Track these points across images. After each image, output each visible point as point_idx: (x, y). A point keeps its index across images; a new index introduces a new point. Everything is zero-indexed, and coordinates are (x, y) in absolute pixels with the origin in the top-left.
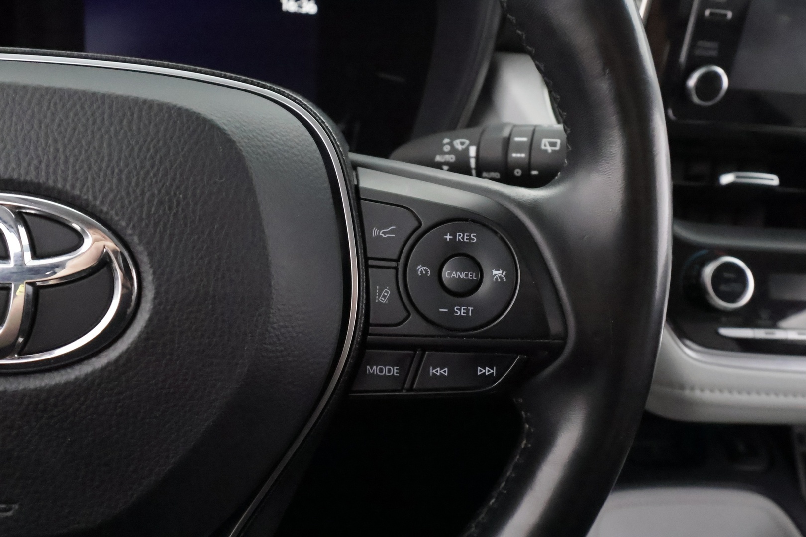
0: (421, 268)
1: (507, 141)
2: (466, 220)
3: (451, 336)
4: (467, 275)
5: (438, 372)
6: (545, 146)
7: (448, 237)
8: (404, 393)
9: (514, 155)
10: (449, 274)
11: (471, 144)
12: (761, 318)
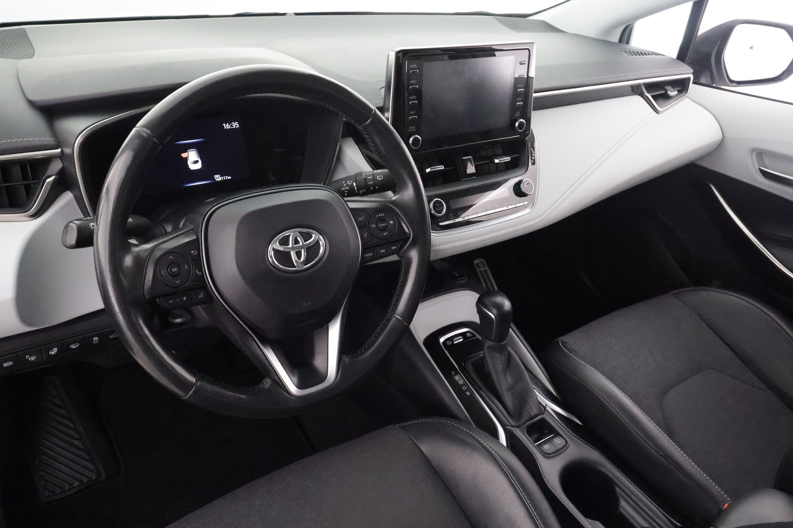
0: (373, 225)
1: (366, 179)
3: (384, 241)
4: (384, 225)
5: (382, 251)
6: (378, 178)
7: (377, 216)
8: (374, 259)
10: (380, 226)
11: (353, 182)
12: (450, 217)
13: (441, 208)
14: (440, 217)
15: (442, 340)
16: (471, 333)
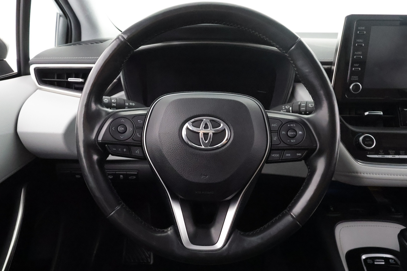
0: (283, 132)
1: (300, 105)
2: (293, 122)
3: (291, 147)
4: (293, 133)
5: (288, 155)
6: (310, 106)
7: (289, 125)
8: (280, 160)
9: (302, 109)
10: (290, 133)
11: (290, 107)
12: (380, 152)
13: (370, 142)
14: (368, 150)
15: (364, 257)
16: (395, 260)
